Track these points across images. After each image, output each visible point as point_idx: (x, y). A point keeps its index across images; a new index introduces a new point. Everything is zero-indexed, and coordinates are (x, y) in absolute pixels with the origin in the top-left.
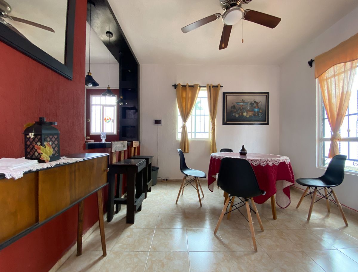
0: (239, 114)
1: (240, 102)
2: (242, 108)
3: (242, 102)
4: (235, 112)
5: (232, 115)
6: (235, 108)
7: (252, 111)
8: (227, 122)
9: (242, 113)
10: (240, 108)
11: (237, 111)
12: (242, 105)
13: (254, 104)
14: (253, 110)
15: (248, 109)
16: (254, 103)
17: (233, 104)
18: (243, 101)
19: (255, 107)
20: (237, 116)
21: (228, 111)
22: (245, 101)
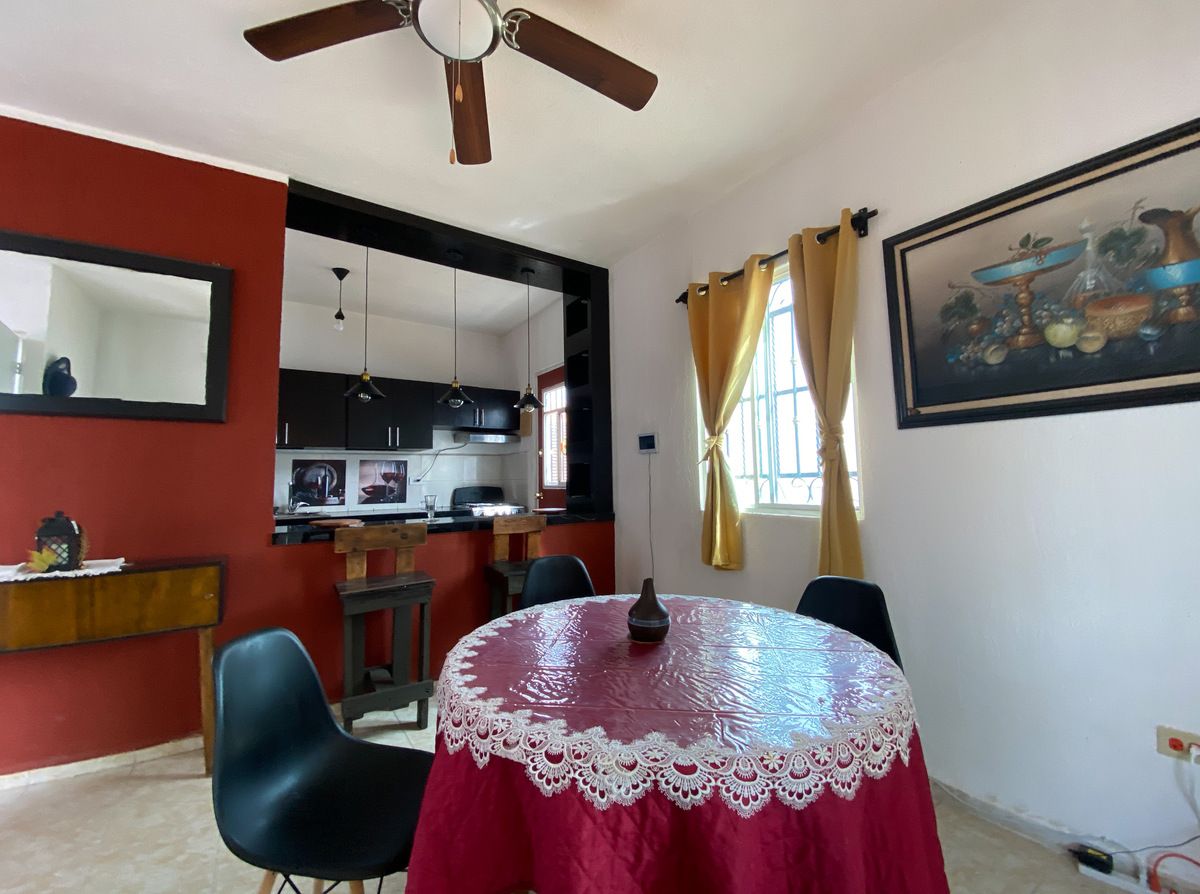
0: (1003, 341)
1: (1014, 261)
2: (1031, 293)
3: (1022, 257)
4: (971, 337)
5: (951, 360)
6: (972, 309)
7: (1128, 295)
8: (924, 410)
9: (1038, 331)
10: (1010, 301)
11: (987, 324)
12: (1030, 278)
13: (1139, 235)
14: (1141, 281)
15: (1090, 284)
16: (1138, 225)
17: (951, 286)
18: (1031, 246)
19: (1158, 260)
20: (994, 358)
21: (919, 343)
22: (1049, 240)
